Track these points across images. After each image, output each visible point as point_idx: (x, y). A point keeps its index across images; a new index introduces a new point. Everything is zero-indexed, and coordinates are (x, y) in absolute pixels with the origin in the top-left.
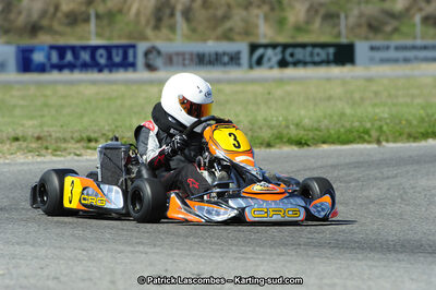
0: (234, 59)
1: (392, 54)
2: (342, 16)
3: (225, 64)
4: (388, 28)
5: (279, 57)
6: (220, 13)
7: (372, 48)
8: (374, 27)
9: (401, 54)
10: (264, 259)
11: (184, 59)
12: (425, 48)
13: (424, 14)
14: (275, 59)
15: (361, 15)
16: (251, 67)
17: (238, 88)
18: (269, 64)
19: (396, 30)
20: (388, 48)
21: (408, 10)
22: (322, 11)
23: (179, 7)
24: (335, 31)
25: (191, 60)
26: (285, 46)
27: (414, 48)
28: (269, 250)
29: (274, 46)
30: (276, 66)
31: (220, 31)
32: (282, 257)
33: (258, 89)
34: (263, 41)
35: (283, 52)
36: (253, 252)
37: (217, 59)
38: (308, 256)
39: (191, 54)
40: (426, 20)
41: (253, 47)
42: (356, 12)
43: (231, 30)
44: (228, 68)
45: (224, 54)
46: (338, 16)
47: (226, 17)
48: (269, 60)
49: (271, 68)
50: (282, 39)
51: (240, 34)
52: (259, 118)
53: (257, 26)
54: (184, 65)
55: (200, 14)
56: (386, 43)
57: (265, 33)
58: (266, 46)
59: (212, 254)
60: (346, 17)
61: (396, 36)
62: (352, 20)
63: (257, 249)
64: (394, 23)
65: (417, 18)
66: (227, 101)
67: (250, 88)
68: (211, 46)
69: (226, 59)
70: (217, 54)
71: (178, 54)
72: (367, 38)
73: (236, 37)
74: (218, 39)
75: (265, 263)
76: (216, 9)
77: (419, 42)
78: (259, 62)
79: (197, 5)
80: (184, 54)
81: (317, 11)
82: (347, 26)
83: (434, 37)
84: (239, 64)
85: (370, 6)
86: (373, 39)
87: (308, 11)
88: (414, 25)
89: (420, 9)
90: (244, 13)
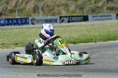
0: (56, 21)
1: (98, 18)
2: (85, 8)
3: (53, 22)
4: (97, 11)
6: (51, 8)
7: (93, 17)
8: (93, 11)
9: (101, 18)
11: (42, 21)
12: (107, 16)
13: (107, 7)
14: (67, 20)
15: (90, 8)
16: (60, 23)
18: (65, 22)
19: (99, 11)
20: (97, 16)
21: (102, 6)
22: (79, 7)
23: (40, 7)
24: (83, 12)
25: (44, 21)
26: (69, 17)
27: (104, 16)
29: (66, 17)
31: (51, 13)
34: (63, 15)
35: (69, 18)
37: (51, 21)
39: (44, 20)
40: (107, 8)
41: (61, 17)
42: (88, 7)
43: (54, 13)
44: (54, 23)
45: (53, 19)
46: (83, 8)
47: (53, 9)
48: (65, 21)
49: (66, 23)
50: (68, 15)
51: (57, 14)
53: (61, 12)
54: (42, 23)
55: (46, 9)
57: (64, 13)
58: (64, 17)
60: (86, 8)
61: (99, 13)
62: (87, 9)
64: (99, 10)
65: (105, 8)
68: (49, 17)
69: (53, 21)
70: (51, 19)
71: (40, 20)
72: (91, 14)
73: (56, 15)
74: (51, 15)
77: (106, 14)
78: (62, 21)
79: (45, 6)
80: (42, 20)
81: (78, 7)
82: (86, 11)
83: (110, 13)
84: (57, 22)
85: (92, 5)
86: (93, 14)
87: (75, 7)
88: (104, 10)
89: (106, 6)
90: (58, 8)
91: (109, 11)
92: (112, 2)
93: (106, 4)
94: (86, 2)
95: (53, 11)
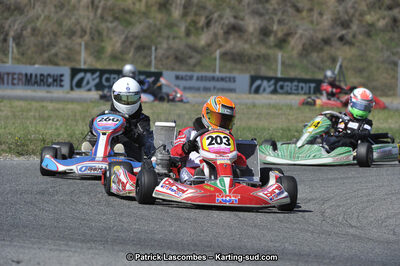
0: (57, 81)
1: (193, 83)
2: (153, 48)
3: (49, 86)
4: (192, 61)
5: (97, 80)
6: (47, 40)
7: (177, 78)
8: (179, 59)
9: (201, 84)
10: (75, 252)
11: (13, 79)
12: (222, 79)
13: (223, 50)
14: (93, 83)
15: (170, 48)
16: (72, 89)
17: (60, 106)
19: (199, 63)
20: (191, 78)
21: (209, 45)
22: (137, 42)
23: (12, 33)
24: (146, 61)
25: (19, 79)
26: (103, 72)
27: (213, 79)
28: (80, 245)
29: (93, 71)
30: (93, 88)
31: (46, 55)
32: (91, 251)
33: (77, 107)
34: (83, 67)
35: (101, 77)
36: (67, 245)
37: (42, 80)
38: (113, 250)
39: (20, 74)
40: (224, 55)
41: (75, 72)
42: (165, 46)
43: (56, 55)
44: (51, 89)
45: (49, 75)
46: (150, 48)
47: (51, 45)
48: (88, 83)
49: (89, 90)
50: (99, 66)
51: (63, 59)
52: (77, 132)
53: (79, 53)
54: (13, 84)
55: (30, 41)
56: (189, 74)
57: (85, 60)
58: (85, 71)
59: (30, 245)
60: (156, 49)
61: (198, 68)
62: (160, 52)
63: (70, 243)
64: (197, 57)
65: (217, 54)
66: (50, 117)
67: (70, 106)
68: (37, 69)
69: (50, 80)
70: (42, 75)
71: (8, 74)
72: (173, 69)
73: (61, 63)
74: (44, 63)
75: (76, 254)
76: (43, 37)
77: (217, 74)
78: (79, 85)
79: (27, 32)
80: (14, 74)
81: (131, 43)
82: (156, 58)
83: (231, 70)
84: (61, 86)
85: (177, 41)
86: (179, 70)
87: (123, 43)
88: (215, 59)
89: (220, 46)
90: (68, 42)
91: (229, 65)
92: (240, 36)
93: (221, 42)
94: (159, 31)
95: (53, 51)
